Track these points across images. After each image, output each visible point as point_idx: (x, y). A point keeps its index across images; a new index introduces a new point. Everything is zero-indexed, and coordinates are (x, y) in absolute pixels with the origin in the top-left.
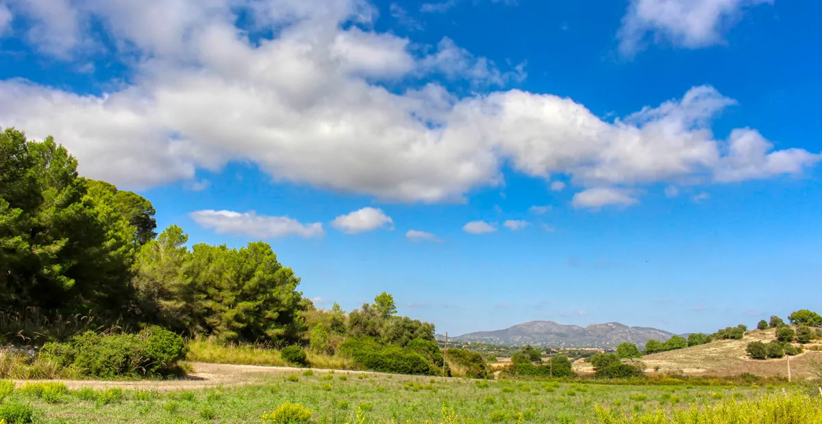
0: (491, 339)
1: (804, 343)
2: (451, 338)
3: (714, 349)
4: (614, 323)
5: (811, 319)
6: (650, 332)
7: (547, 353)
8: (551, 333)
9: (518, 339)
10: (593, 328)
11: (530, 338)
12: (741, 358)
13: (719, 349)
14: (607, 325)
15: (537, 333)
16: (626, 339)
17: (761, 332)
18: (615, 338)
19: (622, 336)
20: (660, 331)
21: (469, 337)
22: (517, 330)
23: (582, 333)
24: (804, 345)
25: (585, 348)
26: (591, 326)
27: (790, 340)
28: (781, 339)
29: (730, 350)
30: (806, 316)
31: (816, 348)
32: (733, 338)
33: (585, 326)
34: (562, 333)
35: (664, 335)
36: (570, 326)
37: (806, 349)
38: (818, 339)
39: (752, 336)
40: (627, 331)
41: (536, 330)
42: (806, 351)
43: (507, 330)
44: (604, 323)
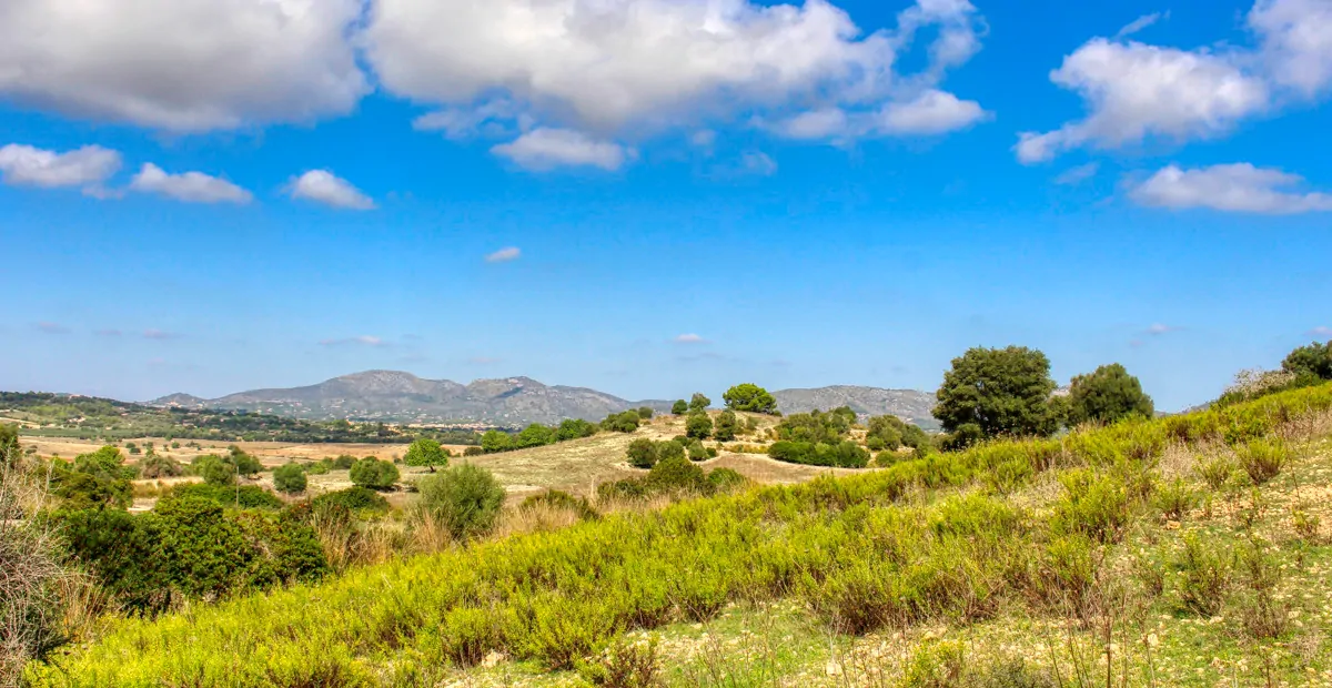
0: (286, 404)
1: (724, 440)
2: (206, 401)
3: (583, 448)
4: (520, 379)
5: (755, 400)
6: (582, 397)
7: (380, 435)
8: (403, 395)
9: (336, 405)
10: (480, 386)
11: (361, 403)
12: (618, 465)
13: (590, 450)
14: (506, 380)
15: (375, 394)
16: (540, 408)
17: (670, 419)
18: (520, 405)
19: (532, 403)
20: (601, 394)
21: (242, 399)
22: (337, 387)
23: (463, 394)
24: (724, 444)
25: (463, 423)
26: (478, 383)
27: (703, 436)
28: (691, 434)
29: (608, 452)
30: (749, 396)
31: (739, 449)
32: (623, 430)
33: (466, 384)
34: (424, 395)
35: (607, 401)
36: (439, 382)
37: (726, 450)
38: (748, 434)
39: (652, 427)
40: (543, 393)
41: (375, 387)
42: (722, 453)
43: (317, 387)
44: (502, 378)
